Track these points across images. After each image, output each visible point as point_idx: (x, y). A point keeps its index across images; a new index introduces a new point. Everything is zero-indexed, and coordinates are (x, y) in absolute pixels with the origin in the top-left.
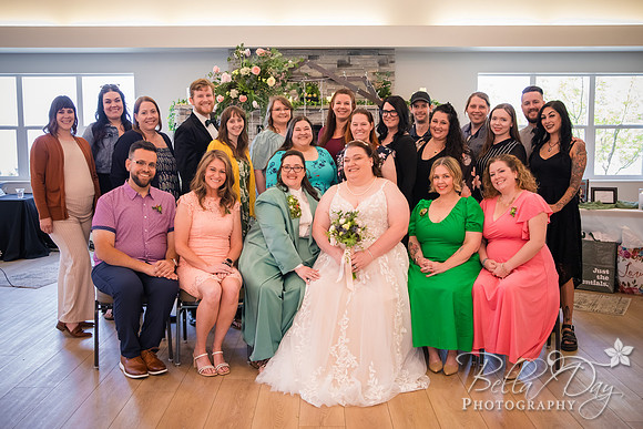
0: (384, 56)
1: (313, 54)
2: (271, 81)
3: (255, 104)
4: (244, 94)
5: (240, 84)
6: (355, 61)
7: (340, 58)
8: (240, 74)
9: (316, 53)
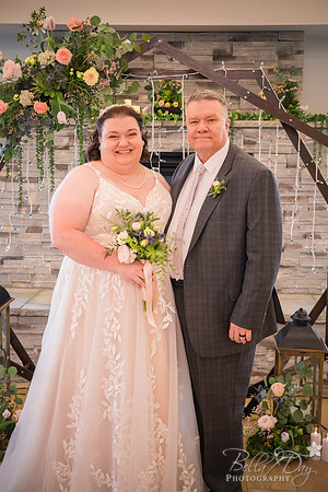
0: (286, 41)
1: (176, 38)
2: (90, 77)
3: (61, 117)
4: (43, 98)
5: (38, 82)
6: (241, 50)
7: (217, 45)
8: (38, 64)
9: (180, 38)
